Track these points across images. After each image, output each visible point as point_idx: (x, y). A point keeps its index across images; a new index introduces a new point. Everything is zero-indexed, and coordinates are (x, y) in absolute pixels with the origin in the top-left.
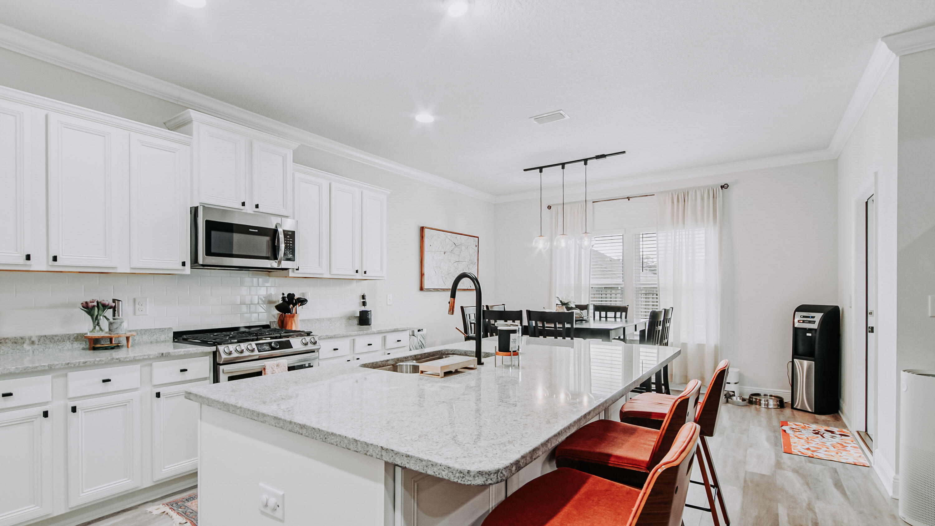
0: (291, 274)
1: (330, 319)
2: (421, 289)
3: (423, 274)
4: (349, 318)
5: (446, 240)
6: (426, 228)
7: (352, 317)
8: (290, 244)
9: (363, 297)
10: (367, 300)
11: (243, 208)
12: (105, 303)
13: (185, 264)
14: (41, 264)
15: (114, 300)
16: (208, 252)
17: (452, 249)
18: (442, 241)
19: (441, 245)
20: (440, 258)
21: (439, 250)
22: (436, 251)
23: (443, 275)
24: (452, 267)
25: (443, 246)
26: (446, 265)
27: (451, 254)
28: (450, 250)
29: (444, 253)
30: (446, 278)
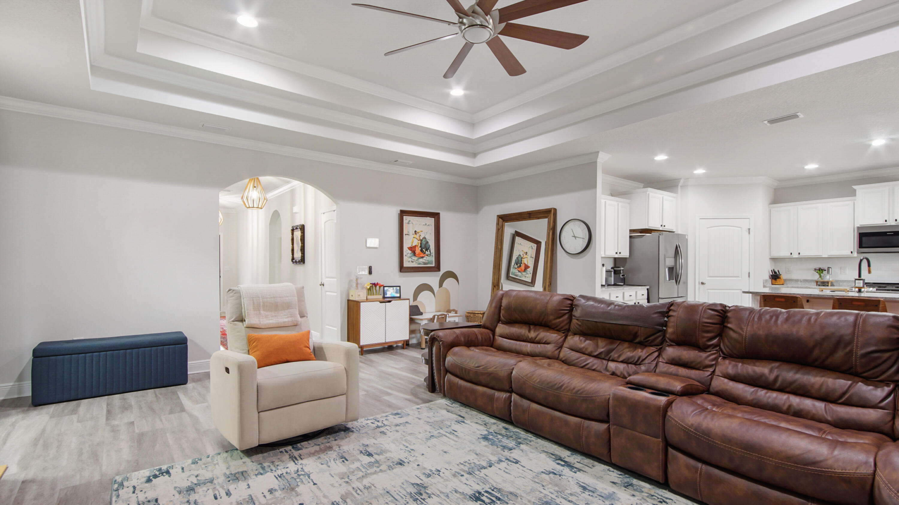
11: (886, 223)
12: (823, 269)
13: (853, 252)
14: (795, 255)
15: (828, 268)
16: (861, 246)
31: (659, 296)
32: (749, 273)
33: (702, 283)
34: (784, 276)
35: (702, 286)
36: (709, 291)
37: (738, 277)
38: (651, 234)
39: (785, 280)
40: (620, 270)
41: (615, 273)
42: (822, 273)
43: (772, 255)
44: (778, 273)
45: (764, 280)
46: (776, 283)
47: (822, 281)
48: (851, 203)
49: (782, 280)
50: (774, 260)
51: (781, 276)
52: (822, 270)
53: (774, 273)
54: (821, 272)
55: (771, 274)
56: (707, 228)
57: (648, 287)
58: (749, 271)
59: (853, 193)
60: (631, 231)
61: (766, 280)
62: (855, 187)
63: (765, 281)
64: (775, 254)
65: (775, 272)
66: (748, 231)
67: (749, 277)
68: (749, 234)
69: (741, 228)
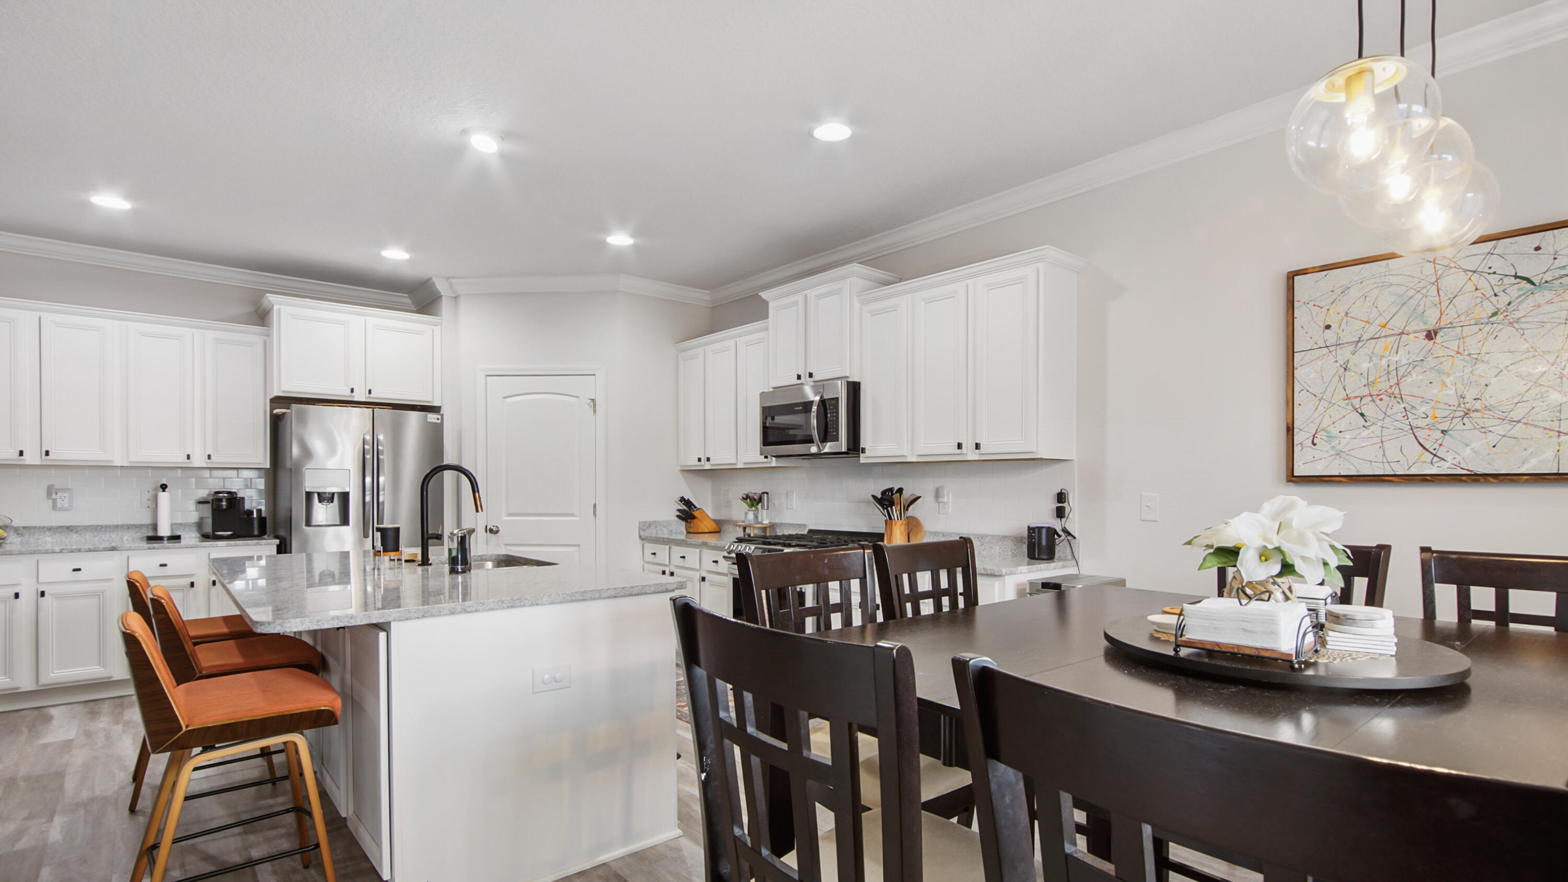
0: (862, 460)
8: (833, 416)
9: (1062, 497)
10: (1071, 504)
11: (800, 382)
13: (767, 456)
14: (706, 464)
15: (763, 493)
16: (763, 442)
17: (1502, 305)
18: (1411, 293)
19: (1404, 309)
20: (1395, 358)
21: (1385, 332)
22: (1365, 337)
23: (1421, 423)
24: (1493, 380)
25: (1421, 309)
26: (1448, 381)
27: (1487, 328)
28: (1484, 315)
29: (1430, 335)
30: (1443, 432)
32: (595, 506)
35: (493, 537)
37: (572, 515)
43: (681, 463)
48: (766, 334)
51: (698, 513)
53: (684, 505)
55: (680, 507)
56: (505, 398)
58: (595, 500)
61: (667, 523)
62: (765, 295)
64: (684, 462)
66: (591, 404)
67: (595, 514)
68: (595, 411)
69: (578, 397)
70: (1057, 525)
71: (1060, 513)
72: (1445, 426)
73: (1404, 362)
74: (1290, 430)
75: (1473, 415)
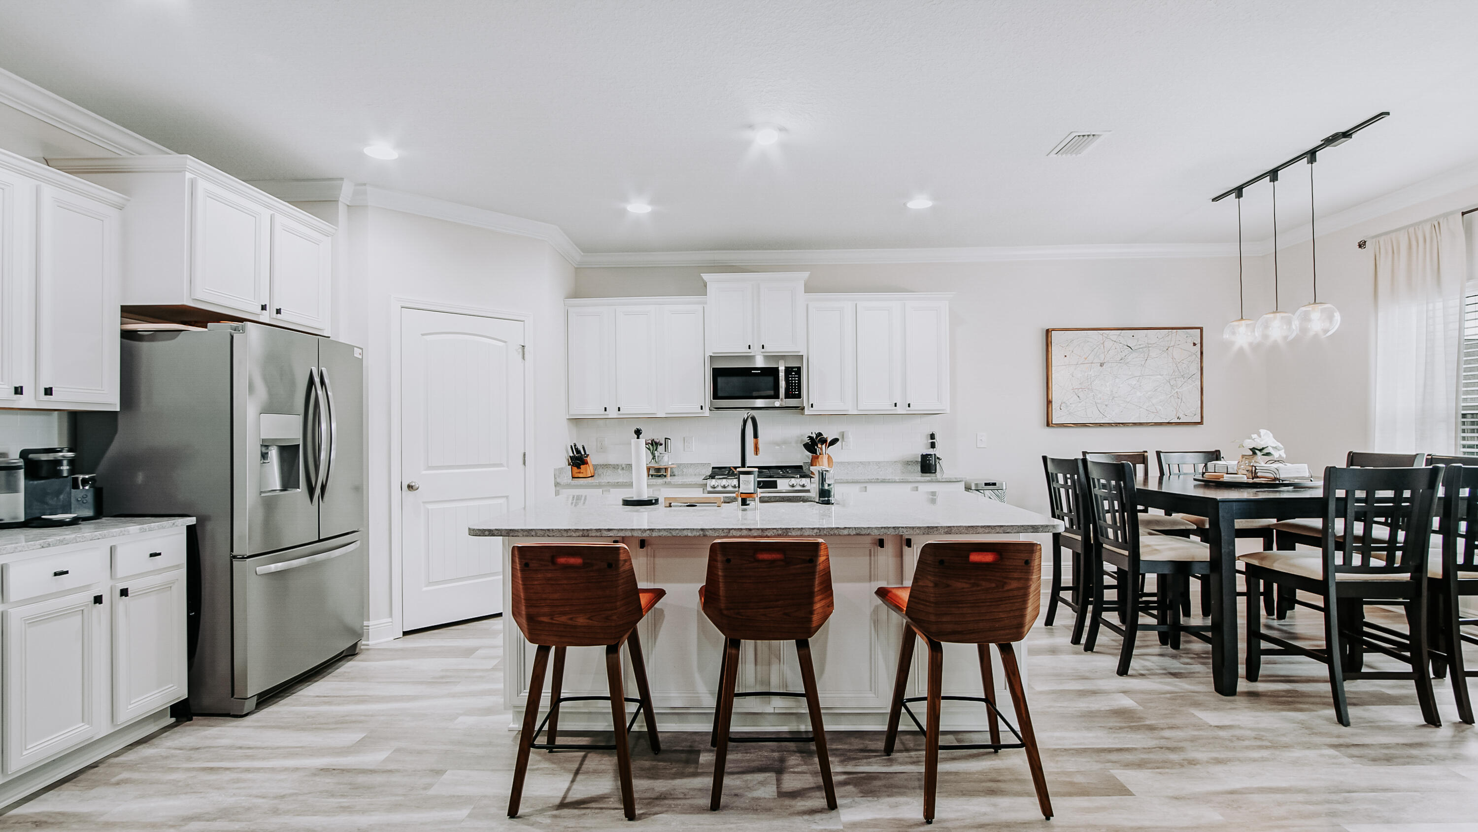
0: (806, 412)
1: (878, 463)
2: (1048, 425)
3: (1051, 402)
4: (908, 463)
5: (1106, 343)
6: (1054, 330)
7: (912, 461)
8: (795, 380)
9: (932, 436)
10: (937, 440)
11: (749, 350)
12: (658, 441)
13: (703, 408)
14: (612, 413)
15: (666, 438)
16: (716, 396)
17: (1123, 356)
18: (1095, 346)
19: (1093, 352)
20: (1090, 373)
21: (1086, 362)
22: (1079, 363)
23: (1098, 401)
24: (1121, 386)
25: (1098, 353)
26: (1108, 384)
27: (1119, 364)
28: (1118, 359)
29: (1102, 365)
30: (1106, 405)
31: (232, 550)
32: (524, 455)
33: (410, 487)
34: (593, 459)
35: (411, 494)
36: (430, 506)
37: (501, 465)
38: (206, 327)
39: (596, 467)
40: (59, 462)
41: (28, 476)
42: (656, 450)
43: (571, 412)
44: (583, 453)
45: (555, 470)
46: (581, 475)
47: (657, 466)
48: (700, 308)
49: (591, 467)
50: (577, 421)
51: (588, 459)
52: (657, 444)
53: (575, 453)
54: (655, 448)
55: (572, 455)
56: (423, 335)
57: (192, 521)
58: (525, 449)
59: (702, 289)
60: (129, 312)
61: (561, 470)
62: (705, 276)
63: (558, 472)
64: (579, 411)
65: (578, 452)
66: (520, 350)
67: (524, 463)
68: (523, 358)
69: (505, 342)
70: (931, 451)
71: (933, 445)
72: (1106, 403)
73: (1093, 375)
74: (1049, 402)
75: (1115, 399)
